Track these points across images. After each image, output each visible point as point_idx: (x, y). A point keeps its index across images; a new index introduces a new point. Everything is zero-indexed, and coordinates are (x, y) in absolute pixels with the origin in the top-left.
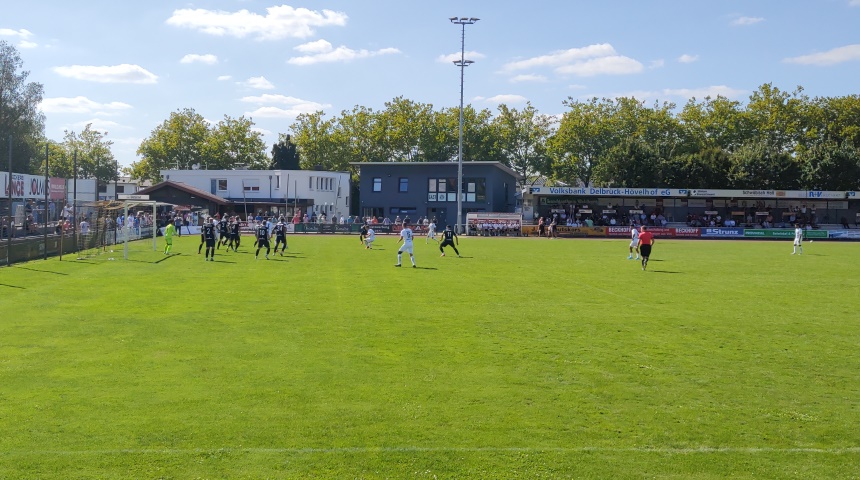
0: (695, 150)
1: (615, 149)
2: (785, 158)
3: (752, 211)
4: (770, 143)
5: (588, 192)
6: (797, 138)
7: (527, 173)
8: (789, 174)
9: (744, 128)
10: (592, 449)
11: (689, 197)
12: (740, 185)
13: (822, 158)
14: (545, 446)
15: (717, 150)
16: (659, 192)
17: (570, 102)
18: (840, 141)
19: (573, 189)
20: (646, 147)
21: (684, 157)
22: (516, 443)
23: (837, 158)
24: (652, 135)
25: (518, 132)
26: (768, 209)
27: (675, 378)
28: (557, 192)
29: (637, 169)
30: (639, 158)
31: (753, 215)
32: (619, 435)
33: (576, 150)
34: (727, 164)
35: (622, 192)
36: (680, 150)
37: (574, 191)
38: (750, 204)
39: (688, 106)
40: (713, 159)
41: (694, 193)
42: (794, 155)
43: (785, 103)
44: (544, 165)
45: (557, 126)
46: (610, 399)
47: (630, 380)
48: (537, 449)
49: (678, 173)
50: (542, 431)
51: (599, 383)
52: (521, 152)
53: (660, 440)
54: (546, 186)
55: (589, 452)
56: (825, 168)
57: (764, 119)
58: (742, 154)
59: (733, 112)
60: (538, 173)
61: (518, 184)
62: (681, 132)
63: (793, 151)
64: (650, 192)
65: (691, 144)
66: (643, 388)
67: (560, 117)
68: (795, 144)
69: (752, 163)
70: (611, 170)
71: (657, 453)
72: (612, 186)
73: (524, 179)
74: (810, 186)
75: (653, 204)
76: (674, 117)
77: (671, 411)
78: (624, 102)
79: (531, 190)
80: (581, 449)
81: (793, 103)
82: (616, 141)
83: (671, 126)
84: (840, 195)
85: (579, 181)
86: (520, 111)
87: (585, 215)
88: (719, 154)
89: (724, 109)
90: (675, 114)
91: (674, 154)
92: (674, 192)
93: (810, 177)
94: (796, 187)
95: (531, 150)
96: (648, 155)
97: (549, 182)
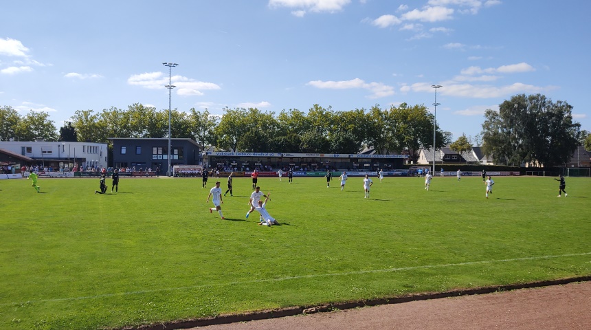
0: (285, 134)
1: (248, 133)
2: (324, 139)
3: (309, 164)
4: (318, 132)
5: (235, 154)
6: (329, 130)
7: (205, 145)
8: (325, 146)
9: (306, 125)
10: (236, 283)
11: (282, 157)
12: (305, 151)
13: (339, 139)
14: (213, 284)
15: (295, 134)
16: (269, 155)
17: (226, 109)
18: (346, 131)
19: (228, 153)
20: (262, 132)
21: (280, 138)
22: (198, 283)
23: (346, 139)
24: (265, 127)
25: (200, 123)
26: (316, 162)
27: (276, 245)
28: (220, 154)
29: (258, 143)
30: (259, 138)
31: (310, 165)
32: (249, 275)
33: (228, 133)
34: (299, 141)
35: (252, 154)
36: (278, 134)
37: (228, 154)
38: (309, 160)
39: (281, 113)
40: (293, 139)
41: (285, 155)
42: (327, 137)
43: (324, 113)
44: (213, 140)
45: (220, 121)
46: (245, 257)
47: (255, 247)
48: (209, 285)
49: (276, 145)
50: (212, 276)
51: (240, 249)
52: (202, 134)
53: (268, 275)
54: (215, 151)
55: (234, 285)
56: (340, 143)
57: (315, 121)
58: (305, 136)
59: (302, 117)
60: (210, 145)
61: (200, 150)
62: (278, 126)
63: (327, 135)
64: (264, 154)
65: (283, 132)
66: (261, 250)
67: (221, 116)
68: (328, 132)
69: (310, 141)
70: (246, 144)
71: (267, 282)
72: (247, 152)
73: (203, 148)
74: (334, 152)
75: (266, 160)
76: (275, 118)
77: (273, 261)
78: (251, 109)
79: (207, 154)
80: (230, 283)
81: (327, 113)
82: (249, 129)
83: (273, 123)
84: (346, 156)
85: (231, 149)
86: (202, 113)
87: (234, 167)
88: (295, 136)
89: (297, 116)
90: (276, 117)
91: (276, 136)
92: (276, 155)
93: (334, 148)
94: (329, 153)
95: (207, 133)
96: (263, 136)
97: (216, 150)
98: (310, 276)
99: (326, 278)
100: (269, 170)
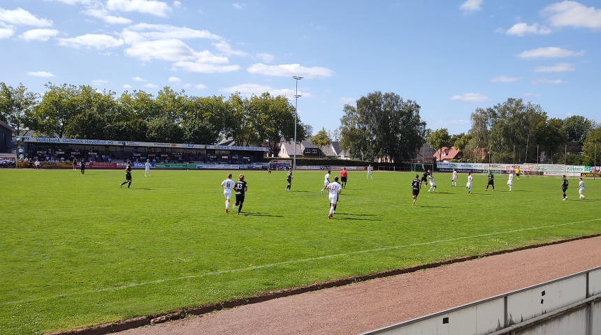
0: (128, 120)
1: (79, 116)
2: (176, 126)
4: (168, 118)
5: (61, 141)
6: (182, 117)
7: (20, 128)
8: (177, 135)
9: (154, 110)
10: (64, 295)
11: (124, 146)
12: (152, 140)
13: (194, 127)
14: (34, 298)
15: (140, 120)
16: (107, 142)
17: (49, 85)
18: (202, 119)
19: (52, 139)
20: (98, 115)
21: (121, 123)
22: (13, 298)
23: (202, 128)
24: (102, 109)
25: (13, 101)
26: (167, 153)
27: (116, 248)
28: (41, 140)
29: (92, 128)
30: (94, 122)
31: (159, 156)
32: (82, 284)
33: (51, 115)
34: (145, 128)
35: (84, 142)
36: (119, 119)
37: (52, 140)
38: (158, 151)
39: (123, 95)
40: (138, 125)
41: (127, 143)
42: (180, 125)
43: (176, 98)
44: (34, 125)
45: (41, 100)
46: (76, 264)
47: (89, 251)
48: (28, 300)
49: (117, 131)
50: (32, 289)
51: (70, 255)
52: (15, 114)
53: (107, 284)
54: (33, 137)
55: (63, 297)
56: (195, 132)
57: (165, 104)
58: (153, 123)
59: (149, 100)
60: (27, 129)
61: (13, 135)
62: (119, 109)
63: (180, 123)
64: (101, 142)
65: (125, 115)
66: (97, 256)
67: (43, 95)
68: (181, 119)
69: (159, 128)
70: (77, 129)
71: (105, 291)
72: (77, 138)
73: (18, 132)
74: (188, 142)
75: (104, 149)
76: (115, 100)
77: (114, 266)
78: (84, 88)
79: (23, 139)
80: (57, 296)
81: (180, 98)
82: (79, 112)
83: (112, 105)
84: (202, 146)
85: (55, 134)
86: (15, 88)
87: (60, 156)
88: (141, 122)
89: (144, 99)
90: (117, 98)
91: (115, 121)
92: (116, 143)
93: (188, 137)
94: (181, 142)
95: (22, 114)
96: (100, 121)
97: (35, 135)
98: (159, 281)
99: (179, 282)
100: (107, 161)
